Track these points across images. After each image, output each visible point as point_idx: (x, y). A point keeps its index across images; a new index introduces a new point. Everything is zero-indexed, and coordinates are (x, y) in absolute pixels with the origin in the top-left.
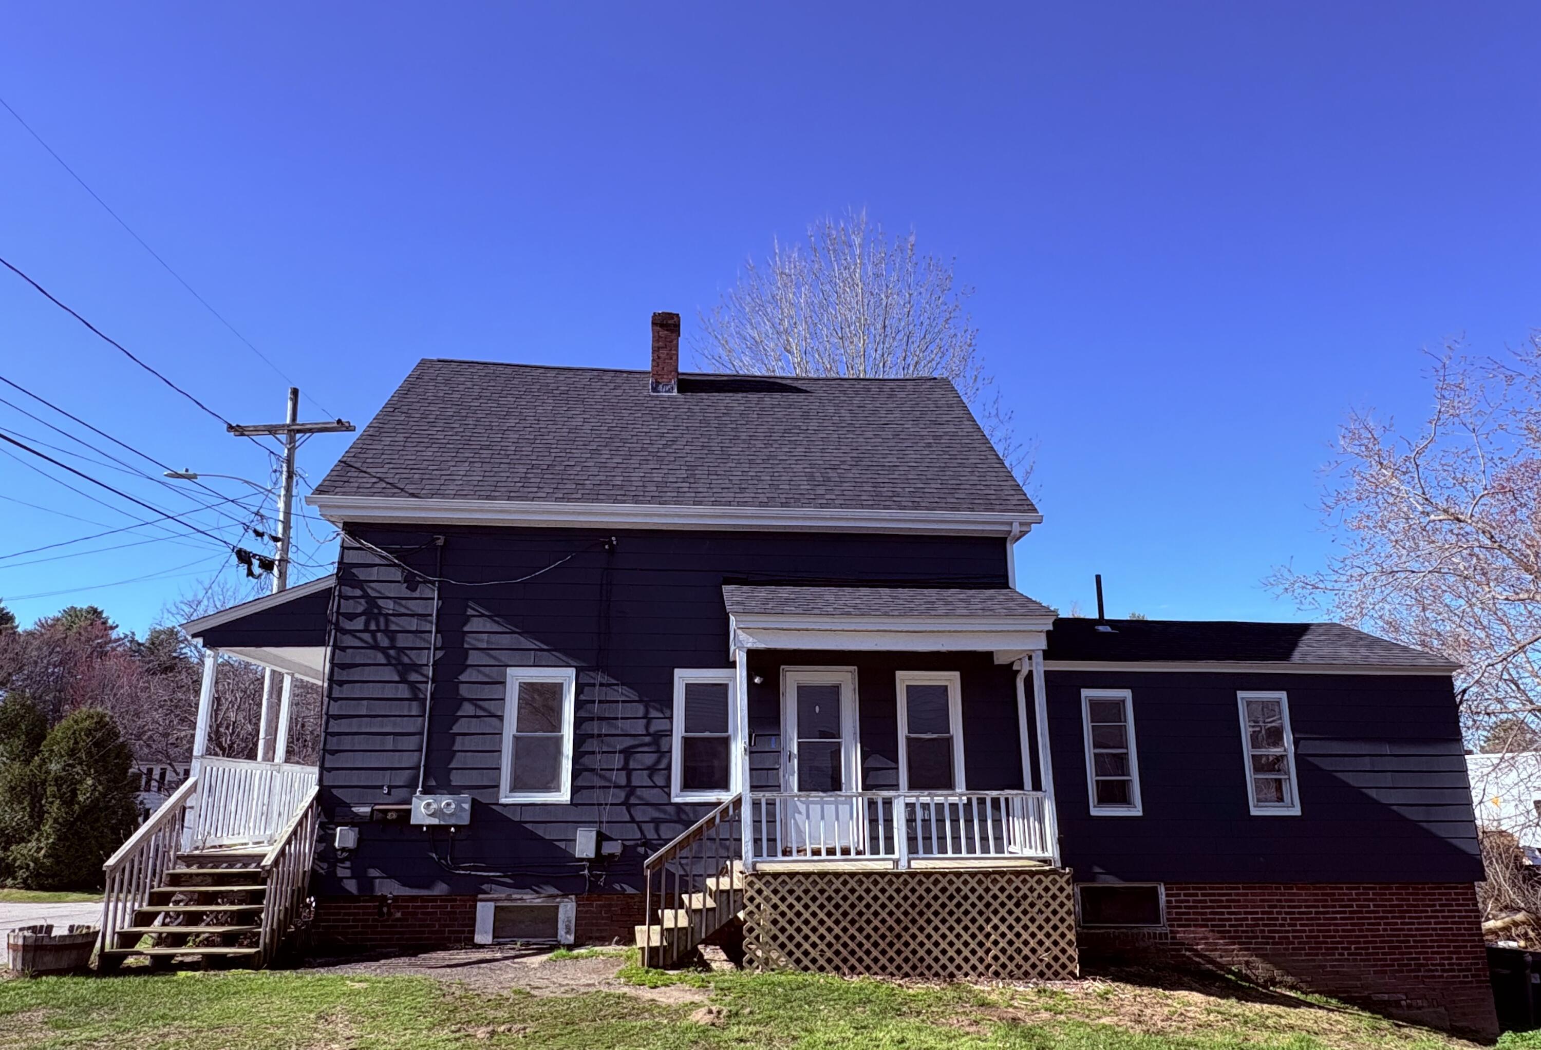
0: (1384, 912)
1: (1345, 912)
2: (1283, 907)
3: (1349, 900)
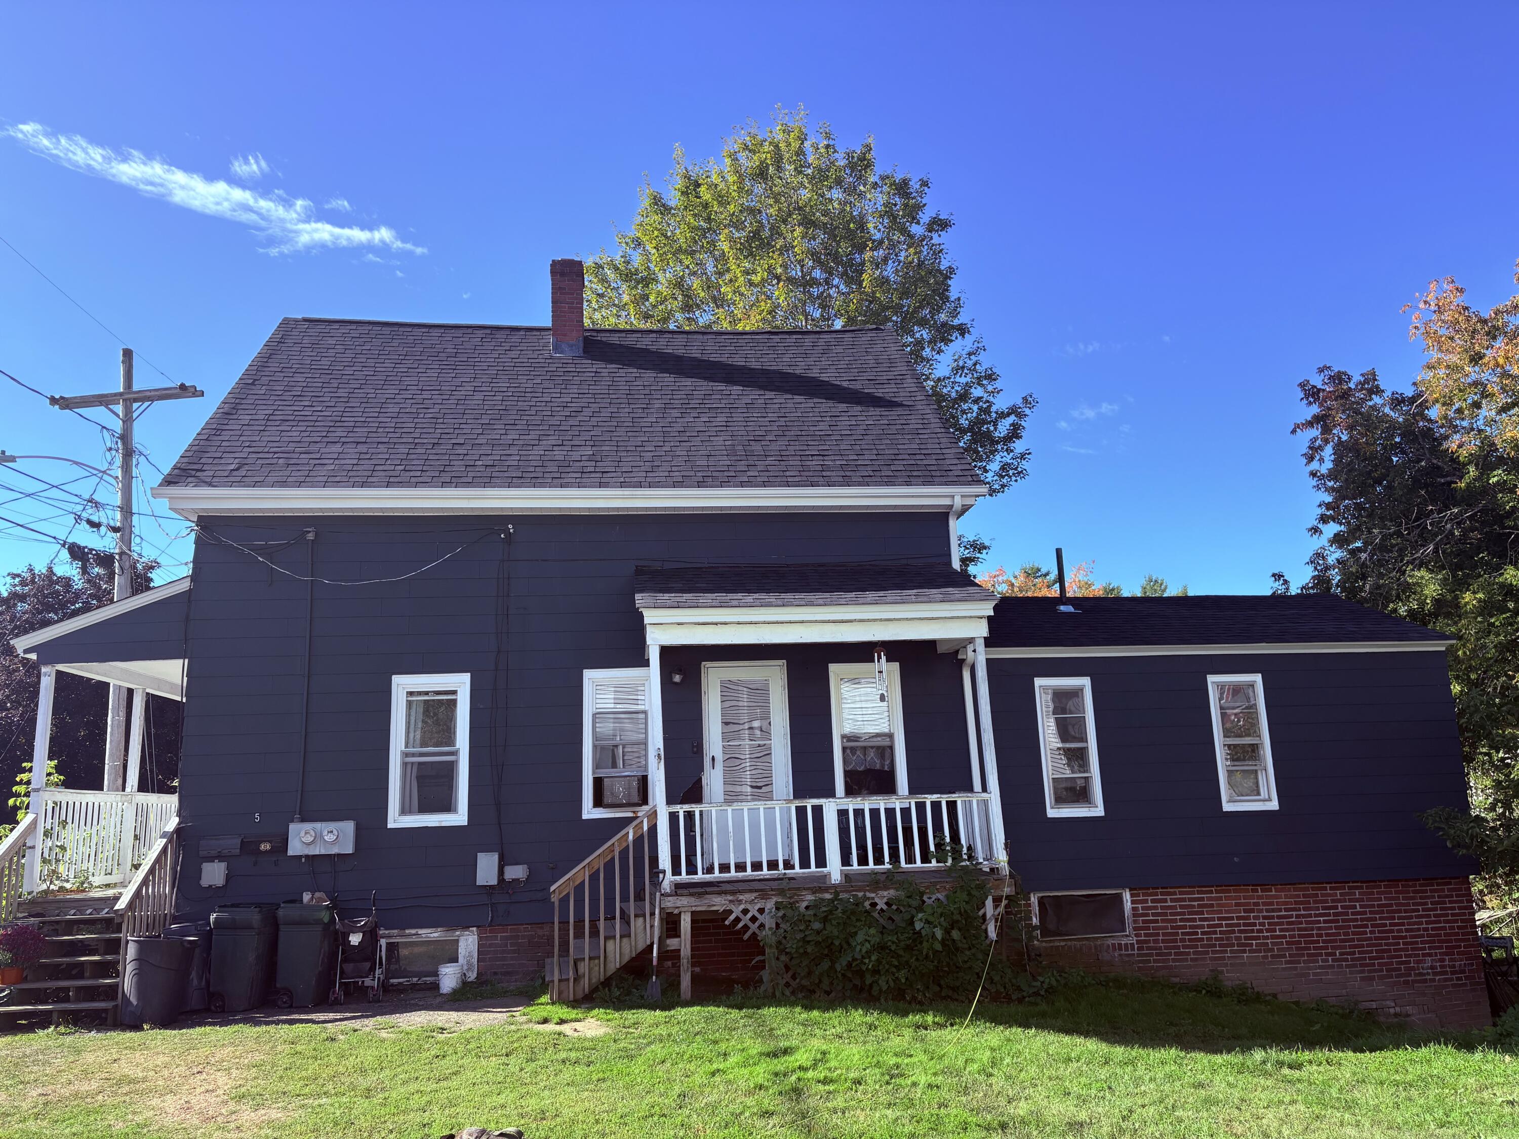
0: (1371, 912)
1: (1329, 915)
2: (1261, 911)
3: (1333, 901)
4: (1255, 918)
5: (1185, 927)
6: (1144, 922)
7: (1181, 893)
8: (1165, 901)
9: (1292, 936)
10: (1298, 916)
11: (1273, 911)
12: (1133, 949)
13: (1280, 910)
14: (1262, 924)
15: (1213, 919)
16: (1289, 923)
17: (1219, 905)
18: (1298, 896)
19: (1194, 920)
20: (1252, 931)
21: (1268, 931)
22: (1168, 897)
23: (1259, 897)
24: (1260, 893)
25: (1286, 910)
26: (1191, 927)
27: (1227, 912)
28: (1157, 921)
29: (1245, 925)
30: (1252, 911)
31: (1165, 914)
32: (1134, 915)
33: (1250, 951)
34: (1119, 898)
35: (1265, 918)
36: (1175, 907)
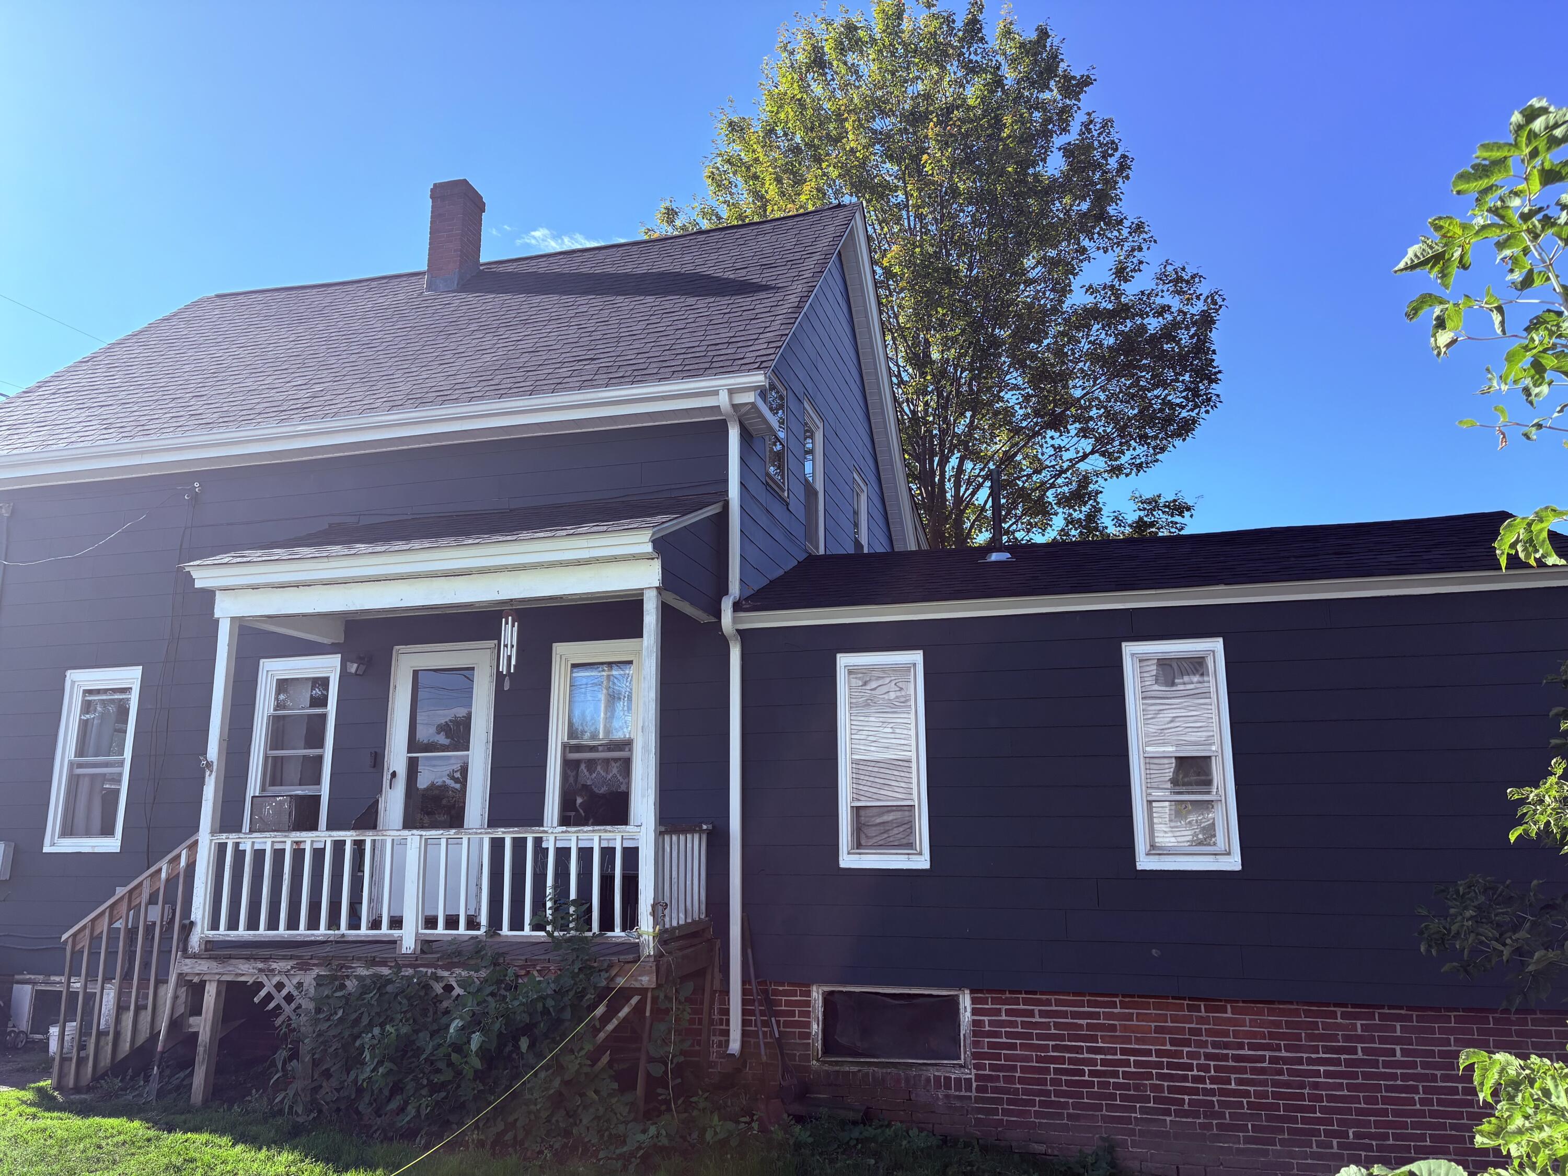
0: (1425, 1065)
1: (1337, 1062)
2: (1204, 1044)
3: (1347, 1038)
4: (1191, 1055)
5: (1061, 1060)
6: (991, 1045)
7: (1059, 1003)
8: (1031, 1014)
9: (1258, 1095)
10: (1273, 1060)
11: (1226, 1046)
12: (969, 1088)
13: (1241, 1046)
14: (1206, 1068)
15: (1113, 1051)
16: (1254, 1071)
17: (1125, 1028)
18: (1278, 1024)
19: (1079, 1050)
20: (1185, 1078)
21: (1213, 1080)
22: (1036, 1009)
23: (1202, 1020)
24: (1203, 1014)
25: (1252, 1047)
26: (1072, 1061)
27: (1139, 1041)
28: (1013, 1047)
29: (1170, 1066)
30: (1187, 1043)
31: (1029, 1036)
32: (975, 1033)
33: (1178, 1113)
34: (953, 1003)
35: (1208, 1057)
36: (1046, 1026)
